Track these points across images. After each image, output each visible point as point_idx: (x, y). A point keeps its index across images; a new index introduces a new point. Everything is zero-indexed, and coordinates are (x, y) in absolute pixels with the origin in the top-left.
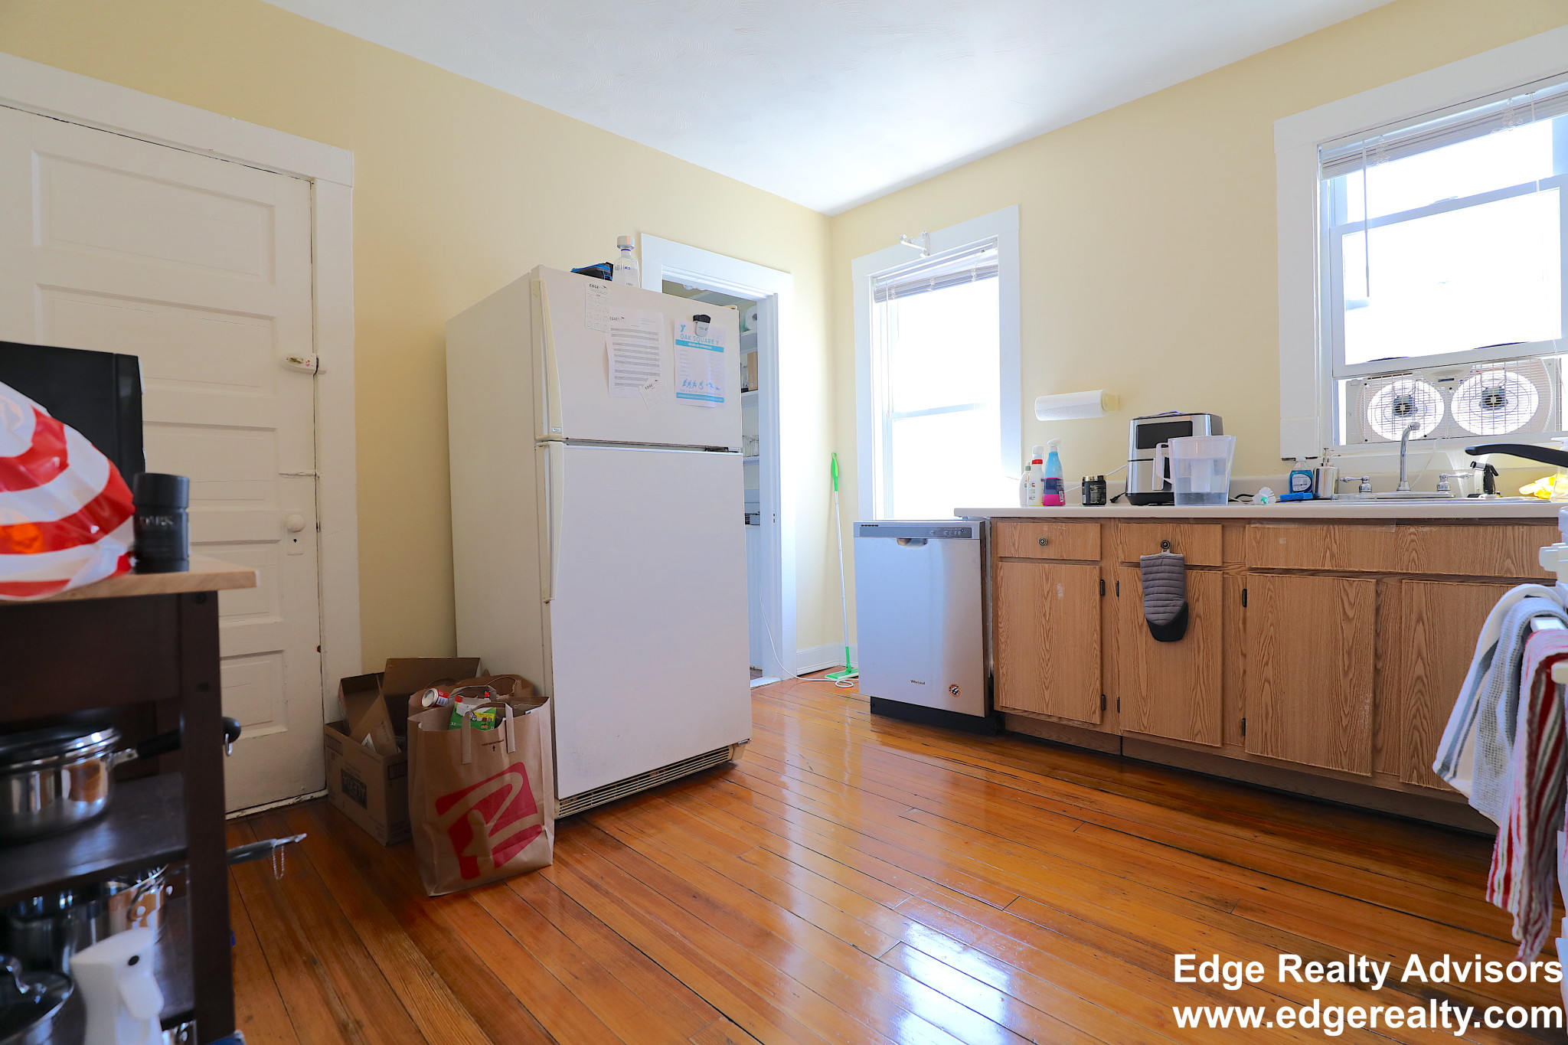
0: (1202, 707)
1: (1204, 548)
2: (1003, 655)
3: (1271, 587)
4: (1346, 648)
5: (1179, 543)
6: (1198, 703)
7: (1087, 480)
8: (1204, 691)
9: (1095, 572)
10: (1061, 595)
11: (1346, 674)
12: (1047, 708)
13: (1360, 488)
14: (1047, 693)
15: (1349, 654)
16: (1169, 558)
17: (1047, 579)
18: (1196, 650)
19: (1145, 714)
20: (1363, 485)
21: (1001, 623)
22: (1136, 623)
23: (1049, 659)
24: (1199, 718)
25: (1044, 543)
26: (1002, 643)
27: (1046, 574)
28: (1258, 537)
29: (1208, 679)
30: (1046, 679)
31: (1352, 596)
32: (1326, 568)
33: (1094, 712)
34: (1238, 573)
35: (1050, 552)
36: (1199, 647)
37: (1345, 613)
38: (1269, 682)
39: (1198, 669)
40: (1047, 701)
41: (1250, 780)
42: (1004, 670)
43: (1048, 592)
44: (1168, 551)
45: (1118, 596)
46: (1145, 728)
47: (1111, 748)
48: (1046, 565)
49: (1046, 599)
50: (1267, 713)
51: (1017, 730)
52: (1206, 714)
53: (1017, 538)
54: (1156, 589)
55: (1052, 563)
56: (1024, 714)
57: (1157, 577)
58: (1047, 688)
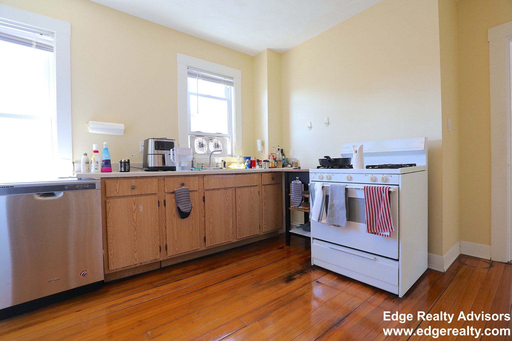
0: (194, 237)
1: (193, 185)
2: (111, 245)
3: (211, 194)
4: (227, 208)
5: (186, 184)
6: (193, 236)
7: (123, 161)
8: (195, 232)
9: (156, 198)
10: (141, 210)
11: (227, 215)
12: (136, 261)
13: (202, 166)
14: (136, 255)
15: (228, 209)
16: (185, 189)
17: (135, 204)
18: (192, 218)
19: (177, 247)
20: (203, 165)
21: (109, 230)
22: (173, 214)
23: (136, 239)
24: (193, 241)
25: (133, 188)
26: (110, 239)
27: (134, 202)
28: (207, 180)
29: (196, 227)
30: (135, 248)
31: (228, 193)
32: (223, 187)
33: (158, 254)
34: (202, 192)
35: (136, 192)
36: (193, 218)
37: (227, 199)
38: (211, 223)
39: (193, 224)
40: (136, 258)
41: (201, 256)
42: (112, 252)
43: (135, 210)
44: (184, 186)
45: (165, 206)
46: (177, 252)
47: (157, 267)
48: (134, 198)
49: (134, 213)
50: (211, 232)
51: (111, 280)
52: (195, 239)
53: (118, 187)
54: (183, 200)
55: (137, 197)
56: (123, 269)
57: (183, 196)
58: (135, 252)
